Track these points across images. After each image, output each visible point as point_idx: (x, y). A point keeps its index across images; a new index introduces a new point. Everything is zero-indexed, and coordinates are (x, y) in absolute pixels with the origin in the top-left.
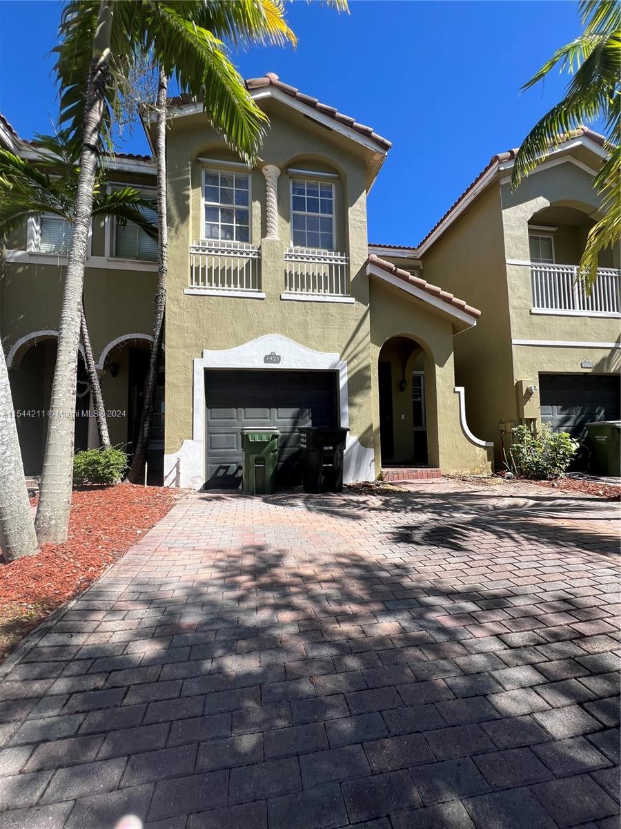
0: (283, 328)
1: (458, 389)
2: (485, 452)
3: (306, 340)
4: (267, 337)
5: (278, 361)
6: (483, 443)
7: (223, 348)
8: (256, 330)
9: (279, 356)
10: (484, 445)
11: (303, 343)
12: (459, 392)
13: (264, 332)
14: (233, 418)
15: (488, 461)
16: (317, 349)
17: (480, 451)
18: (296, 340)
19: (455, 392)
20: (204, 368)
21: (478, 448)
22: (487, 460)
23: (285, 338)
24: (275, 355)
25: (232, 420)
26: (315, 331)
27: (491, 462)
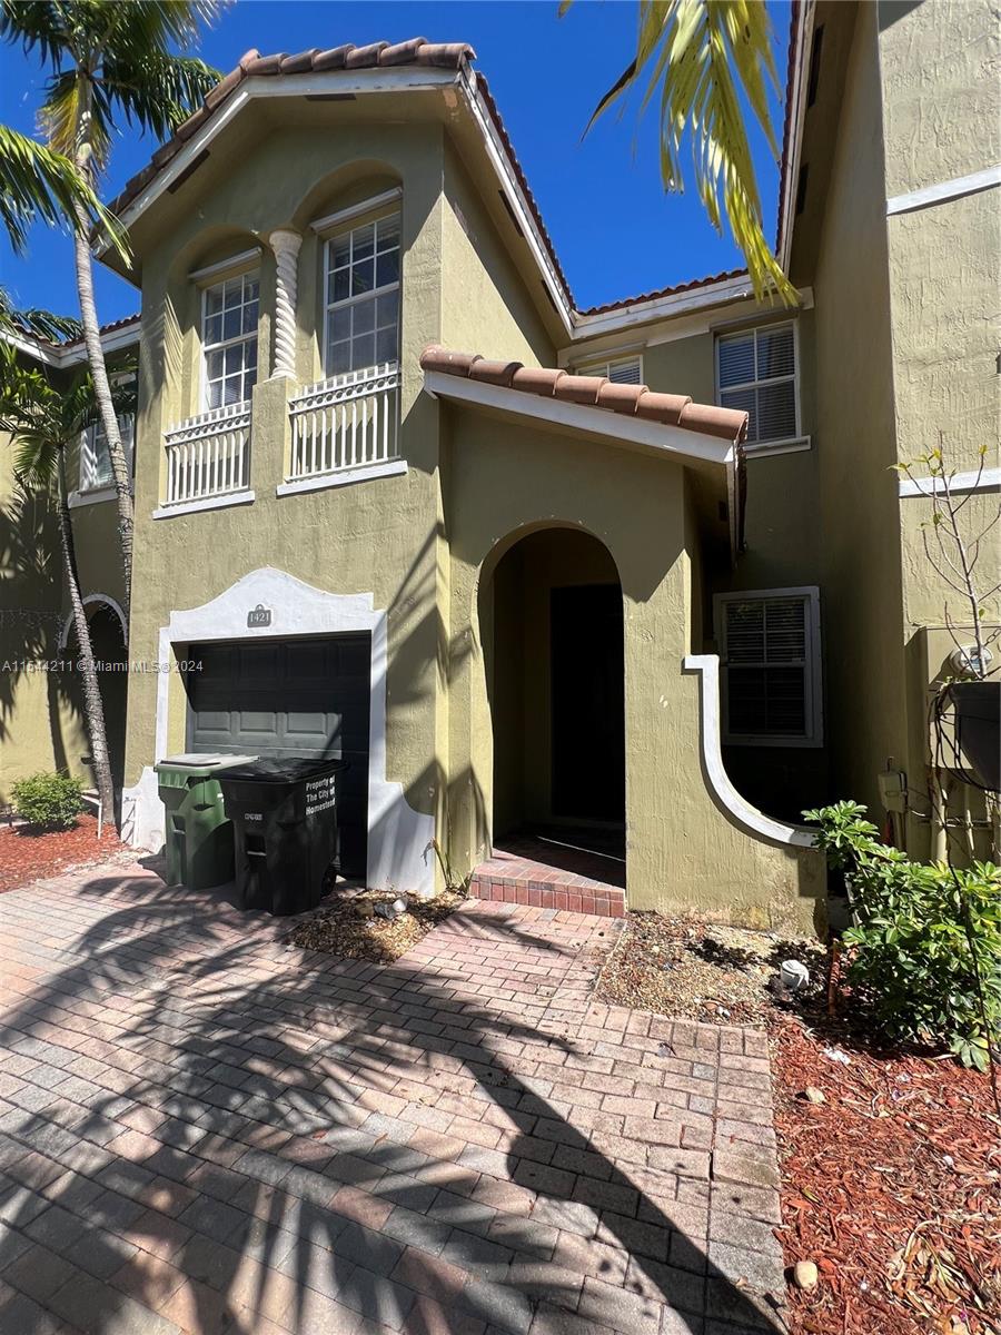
0: (279, 555)
1: (693, 662)
2: (792, 867)
3: (314, 575)
4: (255, 575)
5: (267, 623)
6: (784, 833)
7: (195, 605)
8: (239, 567)
9: (269, 611)
10: (786, 839)
11: (310, 580)
12: (699, 672)
13: (251, 567)
14: (225, 730)
15: (803, 893)
16: (333, 590)
17: (771, 857)
18: (299, 575)
19: (685, 671)
20: (172, 643)
21: (762, 847)
22: (796, 890)
23: (280, 572)
24: (263, 611)
25: (223, 733)
26: (332, 551)
27: (812, 902)
